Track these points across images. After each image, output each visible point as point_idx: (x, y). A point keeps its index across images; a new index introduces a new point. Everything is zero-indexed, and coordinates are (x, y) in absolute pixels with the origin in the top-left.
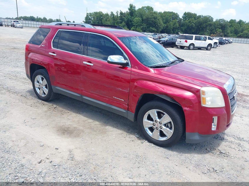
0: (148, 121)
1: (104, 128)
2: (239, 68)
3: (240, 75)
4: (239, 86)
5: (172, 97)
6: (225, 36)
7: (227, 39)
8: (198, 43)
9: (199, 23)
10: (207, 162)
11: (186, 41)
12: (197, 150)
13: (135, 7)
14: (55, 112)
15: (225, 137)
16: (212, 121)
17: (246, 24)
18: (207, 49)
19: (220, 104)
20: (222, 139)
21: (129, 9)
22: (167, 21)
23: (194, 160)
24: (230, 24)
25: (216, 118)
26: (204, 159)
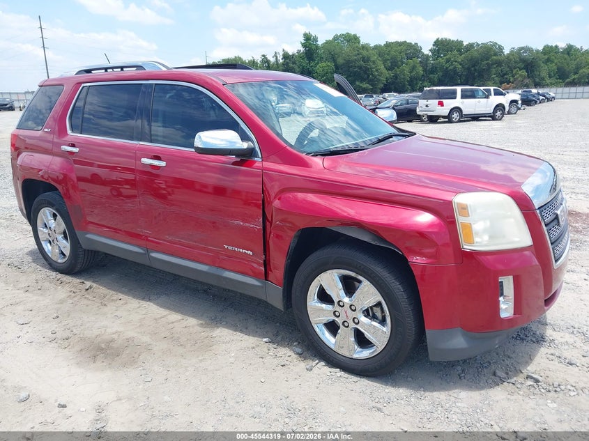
0: (320, 305)
1: (207, 334)
2: (577, 153)
3: (580, 169)
4: (580, 196)
5: (375, 231)
6: (537, 85)
7: (541, 91)
8: (469, 106)
9: (471, 60)
10: (497, 413)
11: (441, 104)
12: (468, 376)
13: (316, 39)
14: (86, 302)
15: (549, 333)
16: (499, 290)
17: (583, 54)
18: (493, 117)
19: (517, 239)
20: (540, 340)
21: (304, 45)
22: (393, 65)
23: (458, 410)
24: (546, 57)
25: (509, 281)
26: (489, 404)
